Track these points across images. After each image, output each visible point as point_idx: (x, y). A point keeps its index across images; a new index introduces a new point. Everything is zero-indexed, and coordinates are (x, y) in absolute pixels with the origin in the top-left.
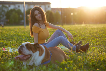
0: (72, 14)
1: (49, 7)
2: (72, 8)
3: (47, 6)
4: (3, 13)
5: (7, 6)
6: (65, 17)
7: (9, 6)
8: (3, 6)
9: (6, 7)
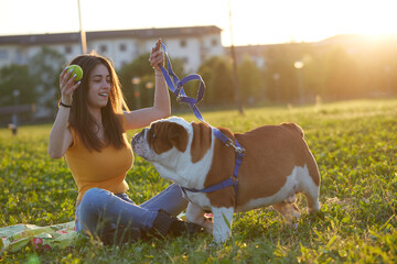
0: (298, 65)
1: (215, 43)
2: (303, 43)
3: (207, 41)
4: (45, 77)
5: (61, 49)
6: (276, 77)
7: (69, 51)
8: (46, 52)
9: (55, 55)
